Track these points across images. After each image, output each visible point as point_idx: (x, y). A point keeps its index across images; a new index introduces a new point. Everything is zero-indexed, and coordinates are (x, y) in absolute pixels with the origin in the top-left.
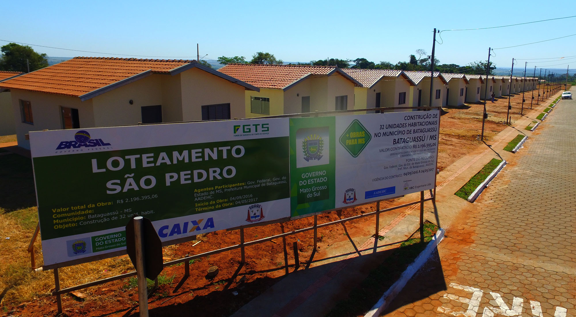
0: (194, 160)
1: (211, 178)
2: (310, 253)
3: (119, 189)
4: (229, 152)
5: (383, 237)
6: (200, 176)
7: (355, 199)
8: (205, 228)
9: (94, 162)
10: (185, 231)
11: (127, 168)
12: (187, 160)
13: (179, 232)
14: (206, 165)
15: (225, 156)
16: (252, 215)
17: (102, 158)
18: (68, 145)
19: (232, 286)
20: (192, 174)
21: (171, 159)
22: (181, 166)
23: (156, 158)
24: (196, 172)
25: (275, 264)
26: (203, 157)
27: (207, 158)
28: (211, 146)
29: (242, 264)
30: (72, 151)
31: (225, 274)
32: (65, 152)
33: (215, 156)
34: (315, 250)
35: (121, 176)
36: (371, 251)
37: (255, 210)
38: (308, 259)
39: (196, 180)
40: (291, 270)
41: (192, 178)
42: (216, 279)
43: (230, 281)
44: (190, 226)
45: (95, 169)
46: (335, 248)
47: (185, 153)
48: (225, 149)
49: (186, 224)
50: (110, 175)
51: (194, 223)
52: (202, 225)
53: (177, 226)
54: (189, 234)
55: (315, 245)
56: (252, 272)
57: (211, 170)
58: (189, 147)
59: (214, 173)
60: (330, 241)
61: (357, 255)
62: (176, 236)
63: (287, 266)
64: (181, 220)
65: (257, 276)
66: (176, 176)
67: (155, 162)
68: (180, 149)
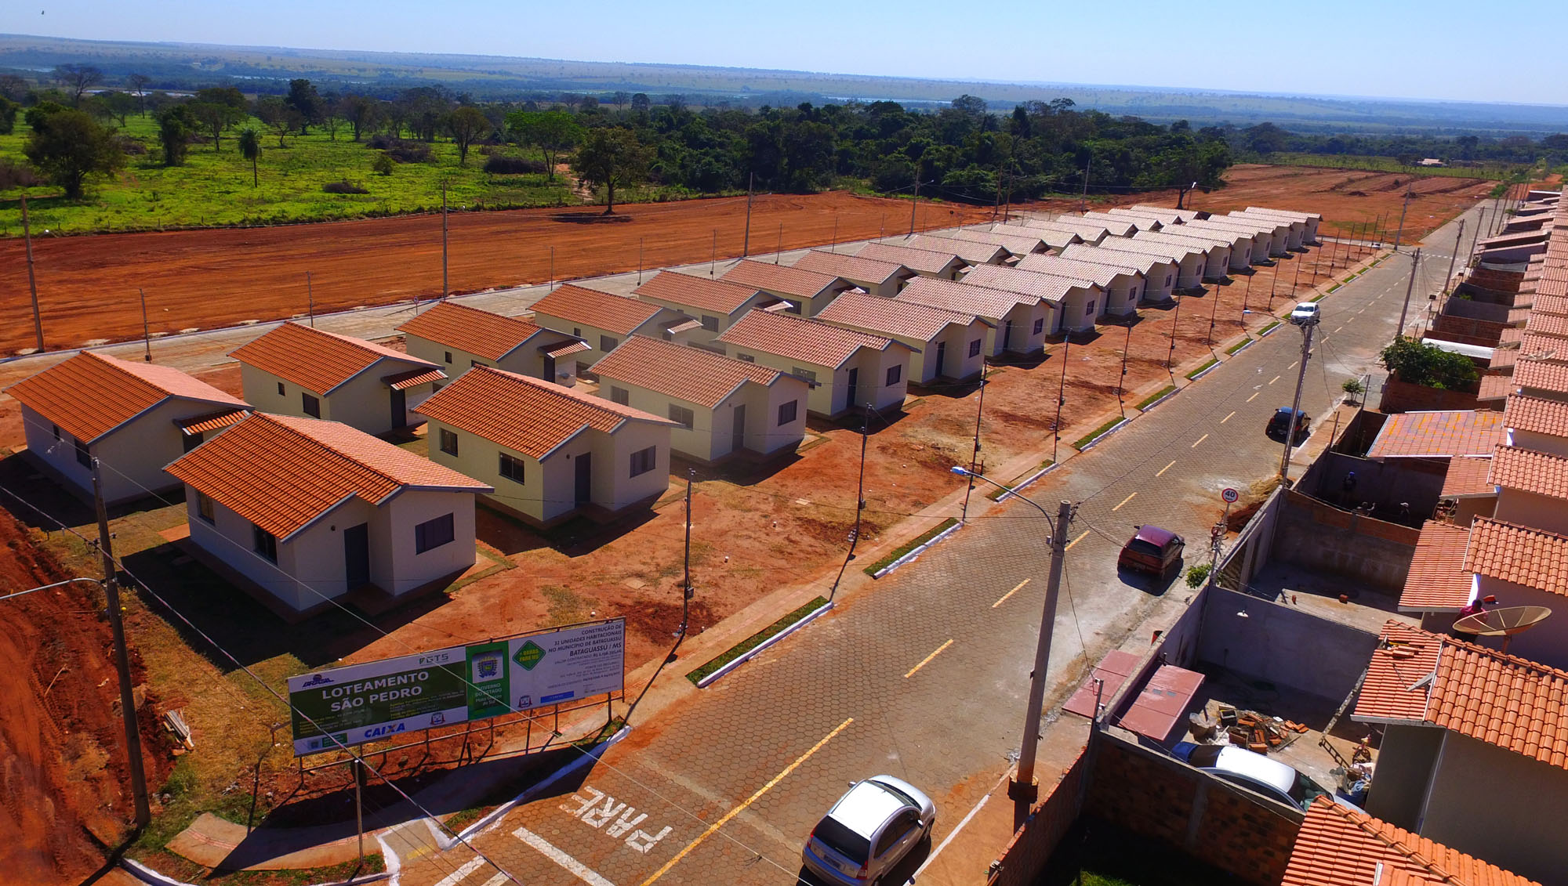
0: (390, 685)
1: (402, 696)
2: (485, 748)
3: (339, 708)
4: (416, 677)
5: (560, 734)
6: (394, 695)
7: (530, 703)
9: (324, 692)
10: (383, 733)
11: (345, 695)
12: (384, 686)
13: (379, 734)
14: (398, 688)
15: (413, 680)
16: (435, 720)
17: (329, 689)
18: (309, 684)
19: (416, 774)
20: (388, 695)
21: (374, 686)
22: (381, 690)
23: (363, 686)
24: (391, 693)
25: (453, 757)
26: (396, 682)
27: (399, 683)
28: (402, 674)
29: (427, 755)
30: (312, 687)
31: (413, 763)
32: (308, 688)
33: (405, 681)
34: (491, 745)
35: (340, 700)
36: (539, 750)
37: (437, 716)
38: (482, 754)
39: (391, 698)
40: (464, 763)
41: (388, 697)
42: (406, 767)
43: (415, 769)
44: (387, 729)
45: (325, 697)
46: (511, 744)
47: (384, 681)
48: (413, 676)
49: (384, 728)
50: (334, 700)
51: (390, 727)
52: (396, 728)
53: (378, 730)
54: (386, 735)
55: (492, 741)
56: (433, 764)
57: (402, 691)
58: (386, 677)
59: (404, 693)
60: (509, 736)
61: (524, 753)
62: (377, 736)
63: (460, 761)
64: (380, 726)
65: (436, 767)
66: (377, 696)
67: (362, 689)
68: (379, 679)
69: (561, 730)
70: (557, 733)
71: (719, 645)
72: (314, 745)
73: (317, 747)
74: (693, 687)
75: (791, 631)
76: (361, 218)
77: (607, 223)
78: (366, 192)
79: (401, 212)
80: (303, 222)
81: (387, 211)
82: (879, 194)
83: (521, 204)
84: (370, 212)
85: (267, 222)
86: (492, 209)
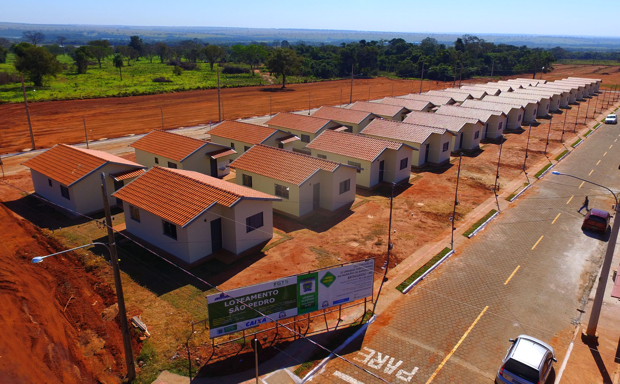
0: (259, 298)
1: (265, 304)
2: (306, 328)
3: (233, 311)
4: (272, 293)
5: (342, 320)
6: (261, 303)
7: (328, 305)
8: (263, 322)
9: (225, 303)
10: (255, 323)
11: (236, 304)
12: (256, 298)
13: (253, 324)
14: (263, 299)
15: (270, 295)
16: (281, 315)
17: (228, 301)
18: (217, 299)
19: (274, 344)
21: (251, 299)
22: (254, 300)
23: (245, 299)
24: (259, 302)
25: (291, 335)
26: (262, 296)
27: (263, 296)
28: (265, 292)
29: (277, 334)
30: (219, 300)
31: (270, 339)
32: (217, 301)
33: (266, 295)
34: (308, 328)
35: (234, 307)
36: (334, 329)
37: (282, 313)
38: (305, 332)
40: (297, 338)
41: (258, 304)
42: (267, 341)
43: (272, 342)
44: (257, 321)
45: (226, 305)
46: (318, 326)
47: (256, 296)
48: (270, 292)
49: (256, 321)
50: (230, 307)
51: (259, 320)
52: (261, 321)
53: (252, 322)
54: (256, 324)
55: (309, 325)
56: (281, 339)
57: (265, 300)
58: (257, 293)
59: (266, 302)
60: (316, 322)
61: (326, 331)
62: (252, 325)
63: (295, 336)
64: (254, 320)
65: (283, 340)
66: (252, 304)
68: (253, 294)
69: (342, 318)
70: (340, 320)
71: (406, 272)
72: (220, 332)
73: (221, 333)
74: (400, 294)
75: (438, 265)
76: (172, 92)
77: (284, 91)
78: (172, 82)
79: (190, 89)
80: (146, 94)
81: (184, 89)
82: (400, 78)
83: (243, 85)
84: (176, 89)
85: (129, 94)
86: (230, 87)
